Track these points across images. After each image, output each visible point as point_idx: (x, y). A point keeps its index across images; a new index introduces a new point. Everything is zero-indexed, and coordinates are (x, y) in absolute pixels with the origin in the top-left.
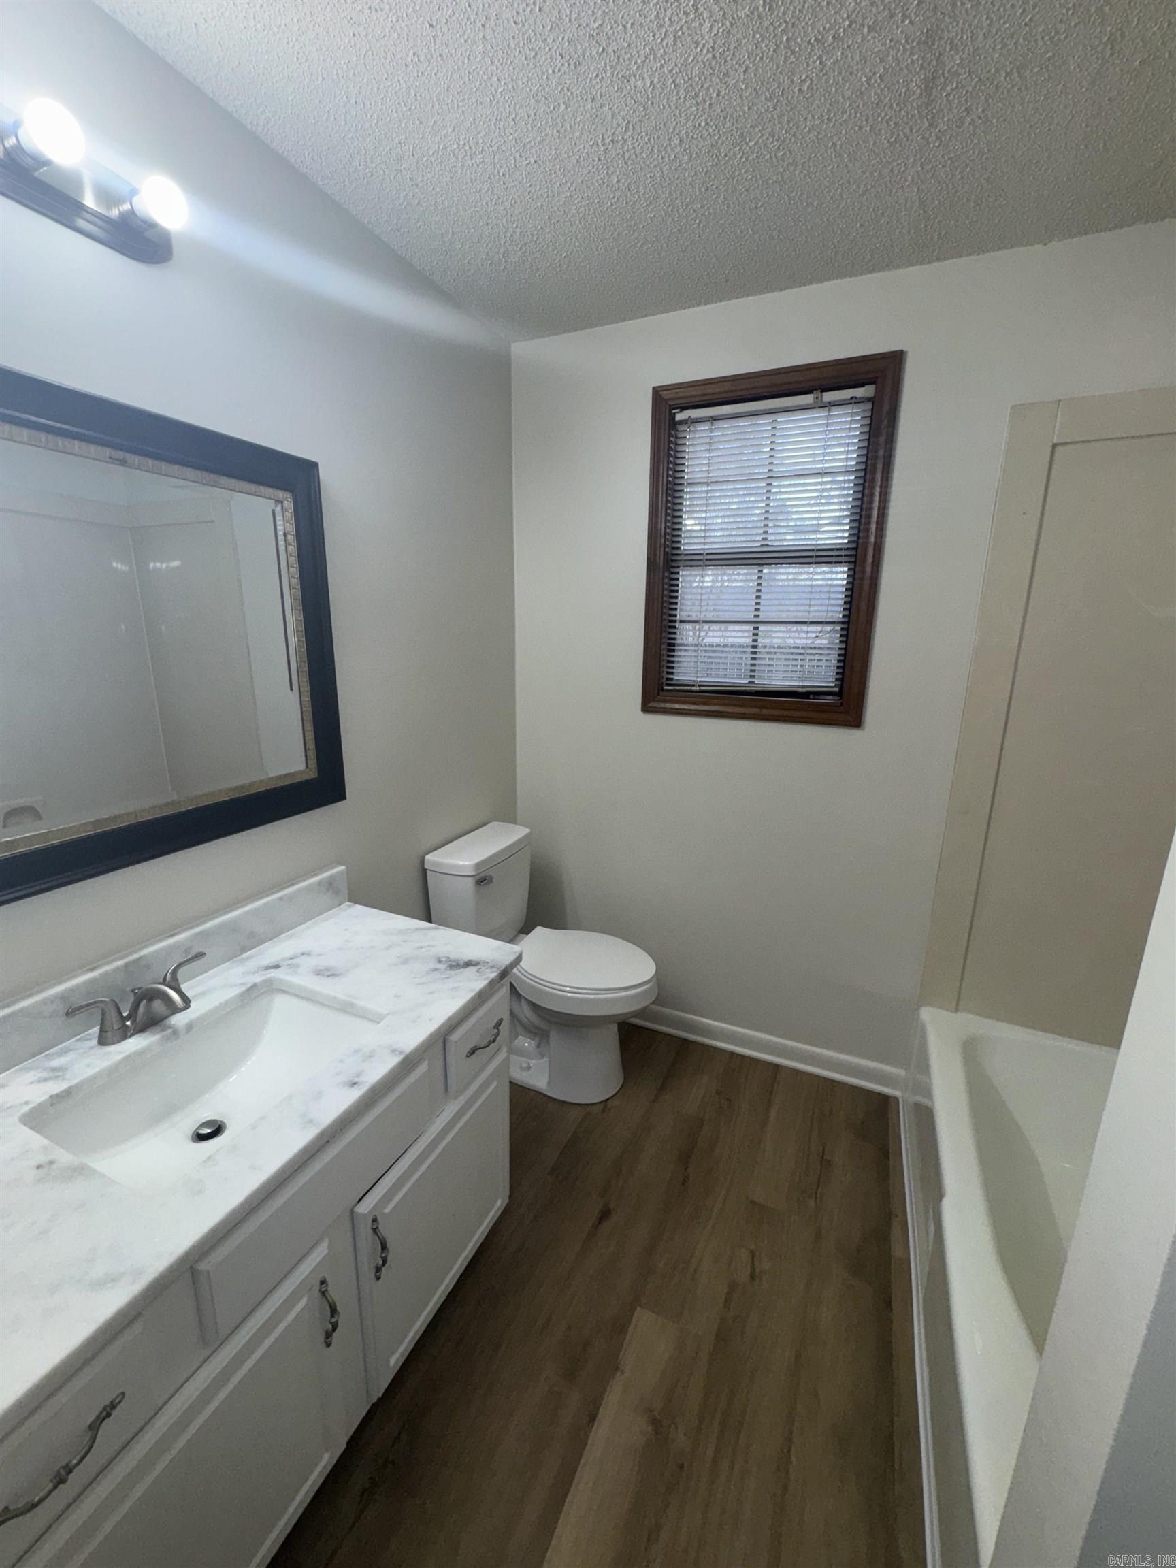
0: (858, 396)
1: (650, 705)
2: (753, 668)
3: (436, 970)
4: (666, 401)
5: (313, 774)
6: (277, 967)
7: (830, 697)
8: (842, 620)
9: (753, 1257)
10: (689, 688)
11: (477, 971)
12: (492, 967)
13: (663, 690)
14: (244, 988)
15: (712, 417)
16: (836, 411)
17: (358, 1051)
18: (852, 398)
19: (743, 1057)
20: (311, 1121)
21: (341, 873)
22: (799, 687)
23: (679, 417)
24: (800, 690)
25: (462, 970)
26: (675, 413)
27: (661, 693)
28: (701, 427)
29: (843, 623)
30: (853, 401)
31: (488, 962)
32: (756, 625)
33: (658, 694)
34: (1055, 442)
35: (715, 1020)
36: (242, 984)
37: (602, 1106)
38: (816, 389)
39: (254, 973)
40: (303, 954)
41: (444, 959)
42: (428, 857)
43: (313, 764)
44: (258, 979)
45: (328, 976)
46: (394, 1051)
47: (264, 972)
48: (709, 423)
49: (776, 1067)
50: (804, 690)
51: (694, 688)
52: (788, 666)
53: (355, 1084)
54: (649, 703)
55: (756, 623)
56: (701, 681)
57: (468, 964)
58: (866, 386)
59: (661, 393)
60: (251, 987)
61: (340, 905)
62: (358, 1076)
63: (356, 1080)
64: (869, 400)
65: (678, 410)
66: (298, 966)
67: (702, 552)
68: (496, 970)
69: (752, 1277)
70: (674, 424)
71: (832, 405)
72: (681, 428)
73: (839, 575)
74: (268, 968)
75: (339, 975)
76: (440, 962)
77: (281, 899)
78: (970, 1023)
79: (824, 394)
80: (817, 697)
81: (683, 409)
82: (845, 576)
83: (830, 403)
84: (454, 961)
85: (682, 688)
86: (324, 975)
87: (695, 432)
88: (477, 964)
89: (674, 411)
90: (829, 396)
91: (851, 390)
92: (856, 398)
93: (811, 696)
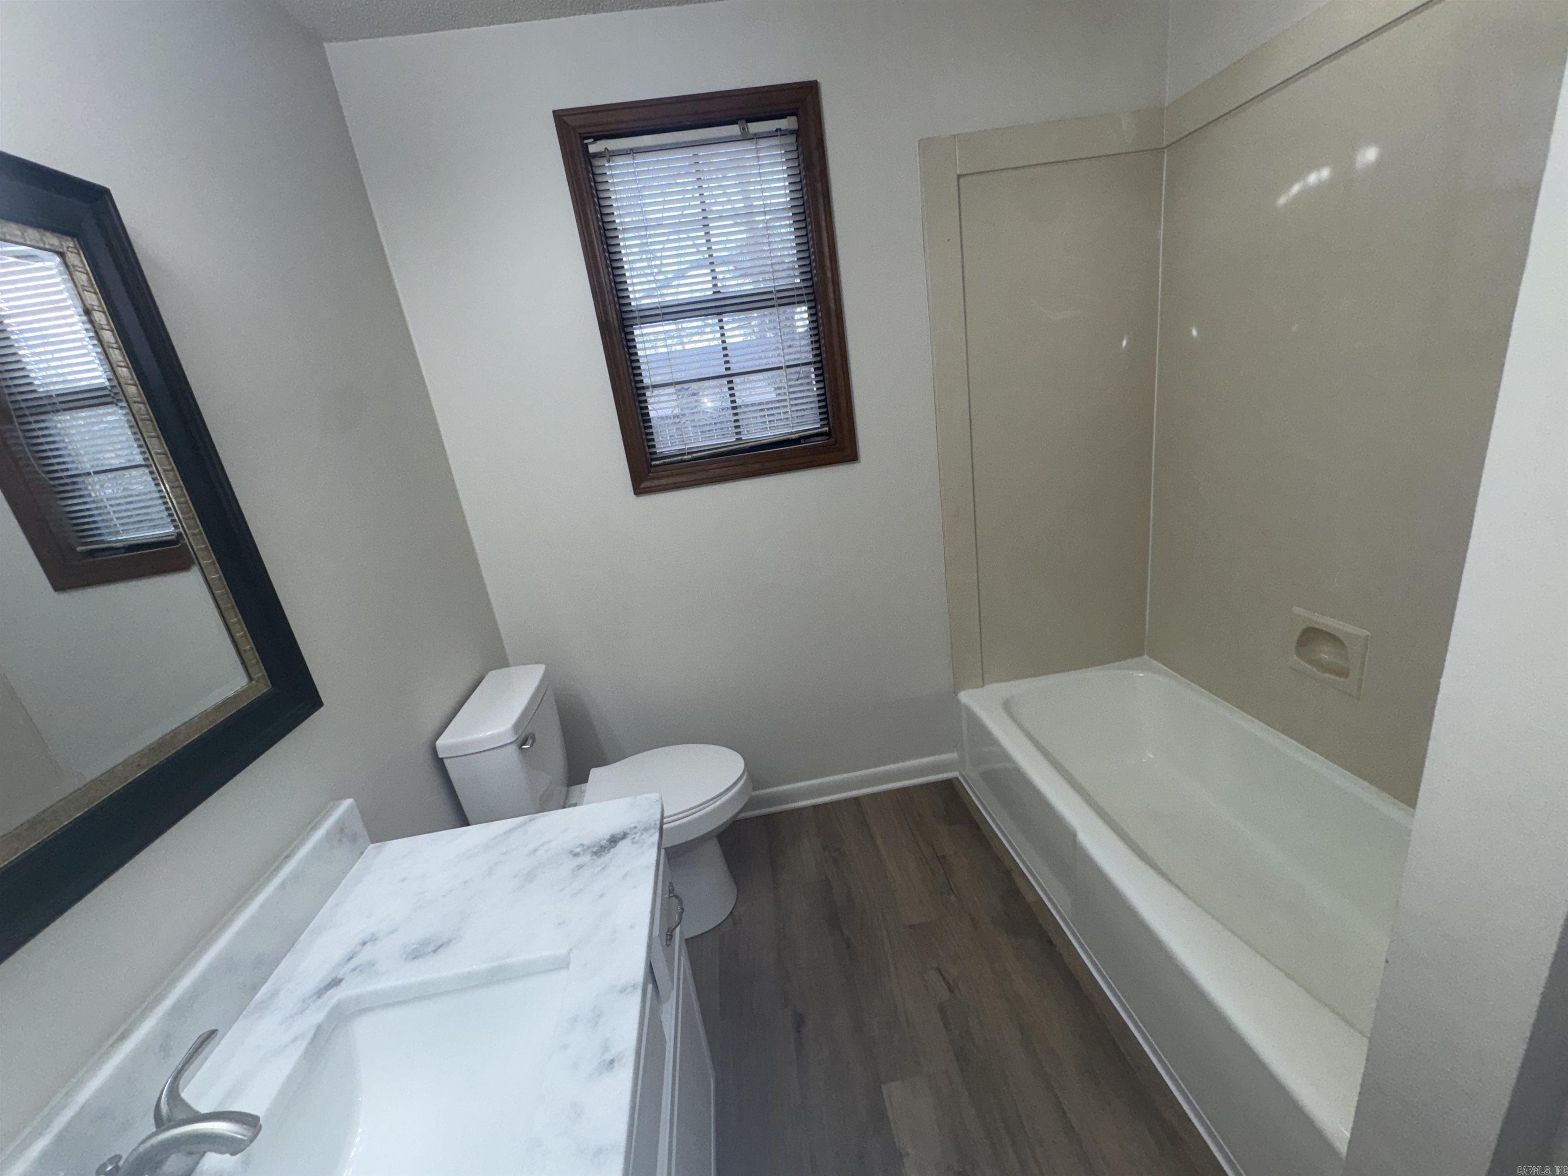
0: (783, 128)
1: (642, 486)
2: (737, 424)
3: (580, 867)
4: (574, 128)
5: (264, 687)
6: (335, 983)
7: (820, 438)
8: (813, 360)
9: (941, 972)
10: (679, 458)
11: (633, 843)
12: (646, 830)
13: (651, 466)
14: (303, 1044)
15: (632, 149)
16: (763, 143)
17: (575, 1020)
18: (777, 130)
19: (825, 805)
20: (599, 1151)
21: (349, 810)
22: (792, 433)
23: (593, 148)
24: (793, 436)
25: (612, 851)
26: (587, 144)
27: (652, 470)
28: (619, 161)
29: (815, 362)
30: (779, 133)
31: (635, 827)
32: (730, 379)
33: (649, 472)
34: (958, 173)
35: (789, 783)
36: (295, 1039)
37: (730, 920)
38: (740, 119)
39: (302, 1011)
40: (364, 943)
41: (578, 850)
42: (439, 743)
43: (259, 672)
44: (317, 1015)
45: (435, 951)
46: (623, 990)
47: (320, 1001)
48: (630, 157)
49: (856, 800)
50: (797, 435)
51: (685, 457)
52: (764, 416)
53: (612, 1062)
54: (640, 485)
55: (729, 377)
56: (688, 448)
57: (614, 841)
58: (788, 117)
59: (565, 118)
60: (316, 1035)
61: (362, 853)
62: (606, 1049)
63: (608, 1057)
64: (792, 132)
65: (591, 140)
66: (371, 964)
67: (658, 305)
68: (652, 831)
69: (951, 990)
70: (589, 158)
71: (757, 137)
72: (596, 162)
73: (801, 316)
74: (321, 992)
75: (449, 941)
76: (576, 855)
77: (283, 885)
78: (998, 690)
79: (749, 124)
80: (808, 441)
81: (597, 138)
82: (806, 315)
83: (755, 134)
84: (595, 846)
85: (666, 461)
86: (429, 953)
87: (615, 167)
88: (624, 836)
89: (586, 141)
90: (755, 127)
91: (777, 121)
92: (780, 130)
93: (802, 441)
